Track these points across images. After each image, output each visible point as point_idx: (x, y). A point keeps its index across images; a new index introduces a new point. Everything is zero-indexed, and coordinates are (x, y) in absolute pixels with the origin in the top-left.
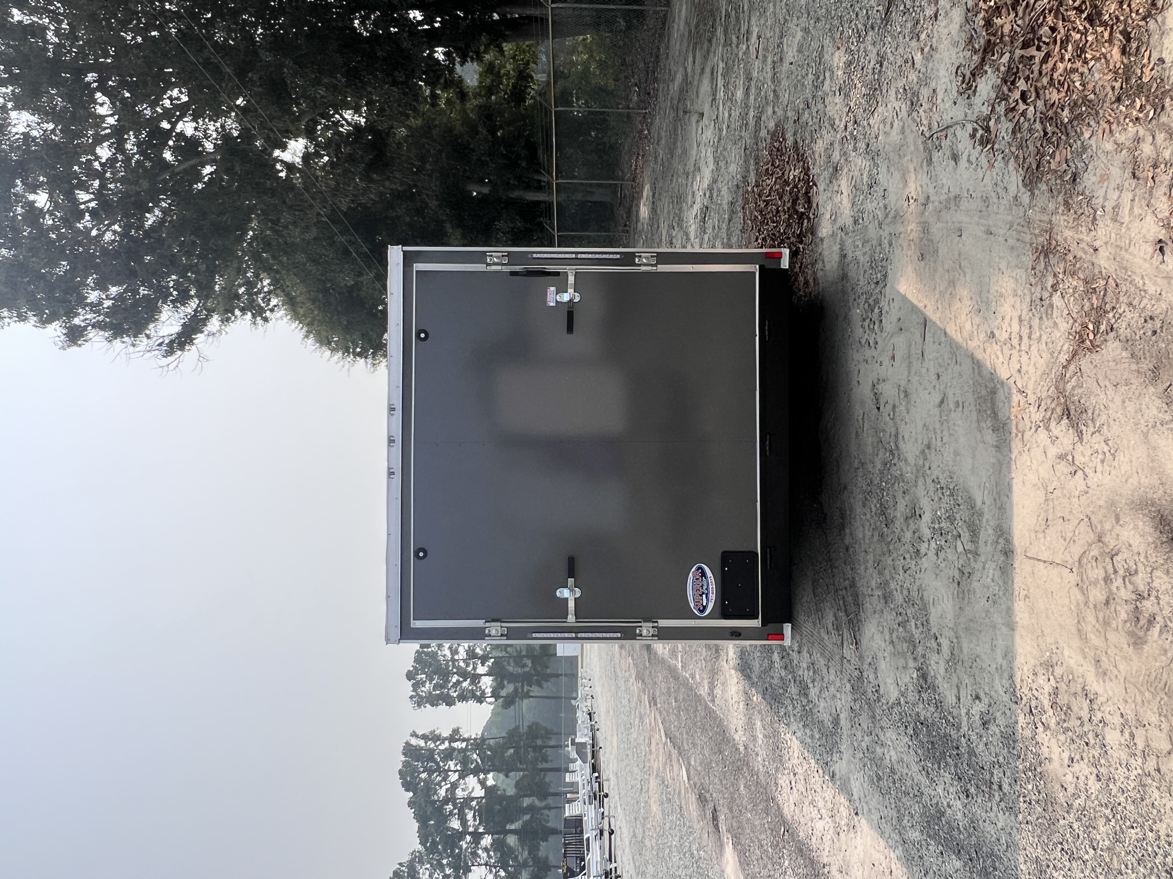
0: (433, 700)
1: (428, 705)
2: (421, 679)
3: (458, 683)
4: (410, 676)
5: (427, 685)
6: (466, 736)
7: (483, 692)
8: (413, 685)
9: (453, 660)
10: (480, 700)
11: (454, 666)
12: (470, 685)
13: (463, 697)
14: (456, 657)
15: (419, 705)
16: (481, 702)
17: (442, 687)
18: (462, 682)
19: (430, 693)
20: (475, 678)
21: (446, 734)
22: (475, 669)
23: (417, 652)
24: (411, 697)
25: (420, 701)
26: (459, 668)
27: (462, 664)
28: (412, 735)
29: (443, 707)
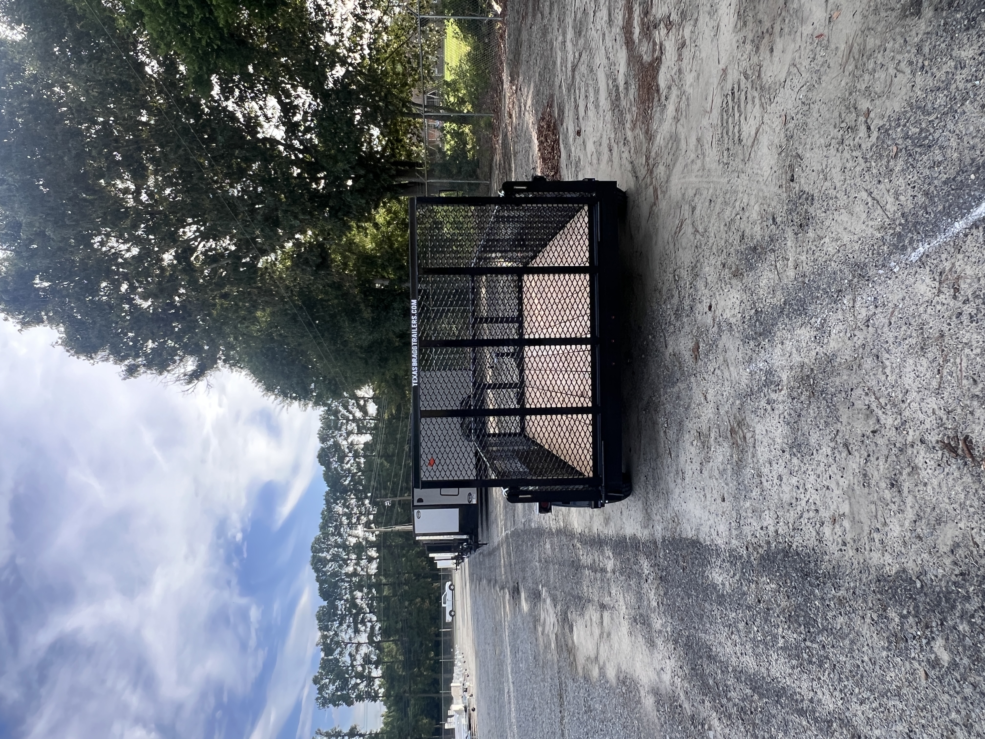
0: (334, 701)
1: (331, 705)
2: (325, 684)
3: (357, 685)
4: (316, 681)
5: (331, 687)
6: (363, 732)
7: (376, 693)
8: (318, 689)
9: (352, 666)
10: (374, 698)
11: (353, 670)
12: (366, 686)
13: (360, 698)
14: (355, 663)
15: (323, 705)
16: (375, 701)
17: (342, 689)
18: (359, 684)
19: (333, 695)
20: (370, 680)
21: (346, 730)
22: (370, 673)
23: (323, 659)
24: (317, 699)
25: (324, 702)
26: (357, 673)
27: (360, 669)
28: (317, 733)
29: (344, 706)
